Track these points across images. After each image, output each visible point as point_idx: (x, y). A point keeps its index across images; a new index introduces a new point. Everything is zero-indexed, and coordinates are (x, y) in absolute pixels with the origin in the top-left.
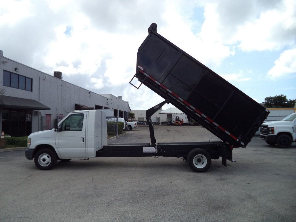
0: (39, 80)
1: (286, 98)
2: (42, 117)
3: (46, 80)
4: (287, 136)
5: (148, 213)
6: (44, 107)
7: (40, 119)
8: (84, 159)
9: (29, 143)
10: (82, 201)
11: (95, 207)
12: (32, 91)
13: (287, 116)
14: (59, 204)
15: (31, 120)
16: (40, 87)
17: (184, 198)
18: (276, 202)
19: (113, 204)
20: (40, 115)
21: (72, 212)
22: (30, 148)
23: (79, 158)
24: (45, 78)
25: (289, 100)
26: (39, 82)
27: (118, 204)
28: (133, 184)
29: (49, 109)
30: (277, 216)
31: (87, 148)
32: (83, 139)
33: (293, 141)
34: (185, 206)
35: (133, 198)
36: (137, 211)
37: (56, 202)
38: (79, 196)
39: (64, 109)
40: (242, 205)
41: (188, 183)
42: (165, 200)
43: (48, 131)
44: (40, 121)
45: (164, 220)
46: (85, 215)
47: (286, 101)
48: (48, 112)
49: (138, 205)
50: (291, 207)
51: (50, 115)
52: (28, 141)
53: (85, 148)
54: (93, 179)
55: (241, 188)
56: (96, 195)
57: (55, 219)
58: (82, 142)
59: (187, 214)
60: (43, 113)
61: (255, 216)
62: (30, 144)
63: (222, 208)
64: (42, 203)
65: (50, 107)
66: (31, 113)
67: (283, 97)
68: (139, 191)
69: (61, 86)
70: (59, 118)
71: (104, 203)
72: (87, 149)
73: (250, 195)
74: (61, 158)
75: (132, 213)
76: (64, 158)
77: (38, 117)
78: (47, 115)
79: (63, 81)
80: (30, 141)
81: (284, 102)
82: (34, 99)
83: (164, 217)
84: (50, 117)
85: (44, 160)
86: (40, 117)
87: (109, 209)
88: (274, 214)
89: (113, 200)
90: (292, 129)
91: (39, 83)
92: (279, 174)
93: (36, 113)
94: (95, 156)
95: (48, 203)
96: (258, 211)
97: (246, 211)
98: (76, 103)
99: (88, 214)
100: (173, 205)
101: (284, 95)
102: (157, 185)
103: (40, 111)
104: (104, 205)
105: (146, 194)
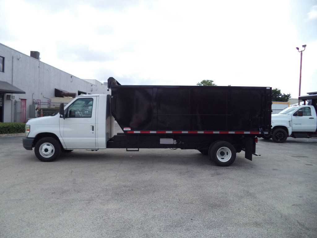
0: (11, 59)
1: (281, 92)
2: (16, 102)
3: (20, 59)
4: (283, 130)
5: (136, 212)
6: (19, 91)
7: (13, 105)
8: (92, 150)
9: (28, 130)
10: (57, 198)
11: (72, 205)
12: (3, 71)
13: (282, 110)
14: (29, 201)
15: (3, 105)
16: (13, 68)
17: (177, 195)
18: (276, 199)
19: (94, 201)
20: (13, 100)
21: (44, 211)
22: (29, 136)
23: (87, 149)
24: (19, 58)
25: (283, 94)
26: (13, 61)
27: (100, 201)
28: (118, 178)
29: (24, 93)
30: (279, 215)
31: (98, 137)
32: (93, 127)
33: (288, 136)
34: (178, 204)
35: (118, 194)
36: (122, 210)
37: (25, 199)
38: (53, 192)
39: (42, 94)
40: (241, 203)
41: (180, 178)
42: (155, 197)
43: (50, 117)
44: (13, 106)
45: (154, 220)
46: (60, 215)
47: (280, 95)
48: (22, 96)
49: (123, 202)
50: (293, 205)
51: (25, 100)
52: (26, 129)
53: (94, 137)
54: (72, 172)
55: (239, 184)
56: (75, 191)
57: (21, 220)
58: (92, 131)
59: (180, 214)
60: (17, 97)
61: (256, 215)
62: (29, 132)
63: (219, 206)
64: (8, 200)
65: (25, 91)
66: (3, 97)
67: (277, 90)
68: (125, 186)
69: (39, 67)
70: (36, 103)
71: (83, 200)
72: (96, 138)
73: (248, 192)
74: (67, 149)
75: (116, 212)
76: (69, 149)
77: (11, 101)
78: (22, 99)
79: (41, 62)
80: (29, 128)
81: (278, 96)
82: (6, 81)
83: (154, 217)
84: (25, 102)
85: (46, 150)
86: (13, 102)
87: (89, 207)
88: (275, 213)
89: (94, 197)
90: (288, 123)
91: (13, 63)
92: (277, 170)
93: (9, 98)
94: (105, 147)
95: (16, 200)
96: (259, 210)
97: (245, 210)
98: (56, 88)
99: (63, 213)
100: (164, 202)
101: (279, 90)
102: (145, 179)
103: (14, 95)
104: (83, 202)
105: (132, 190)
